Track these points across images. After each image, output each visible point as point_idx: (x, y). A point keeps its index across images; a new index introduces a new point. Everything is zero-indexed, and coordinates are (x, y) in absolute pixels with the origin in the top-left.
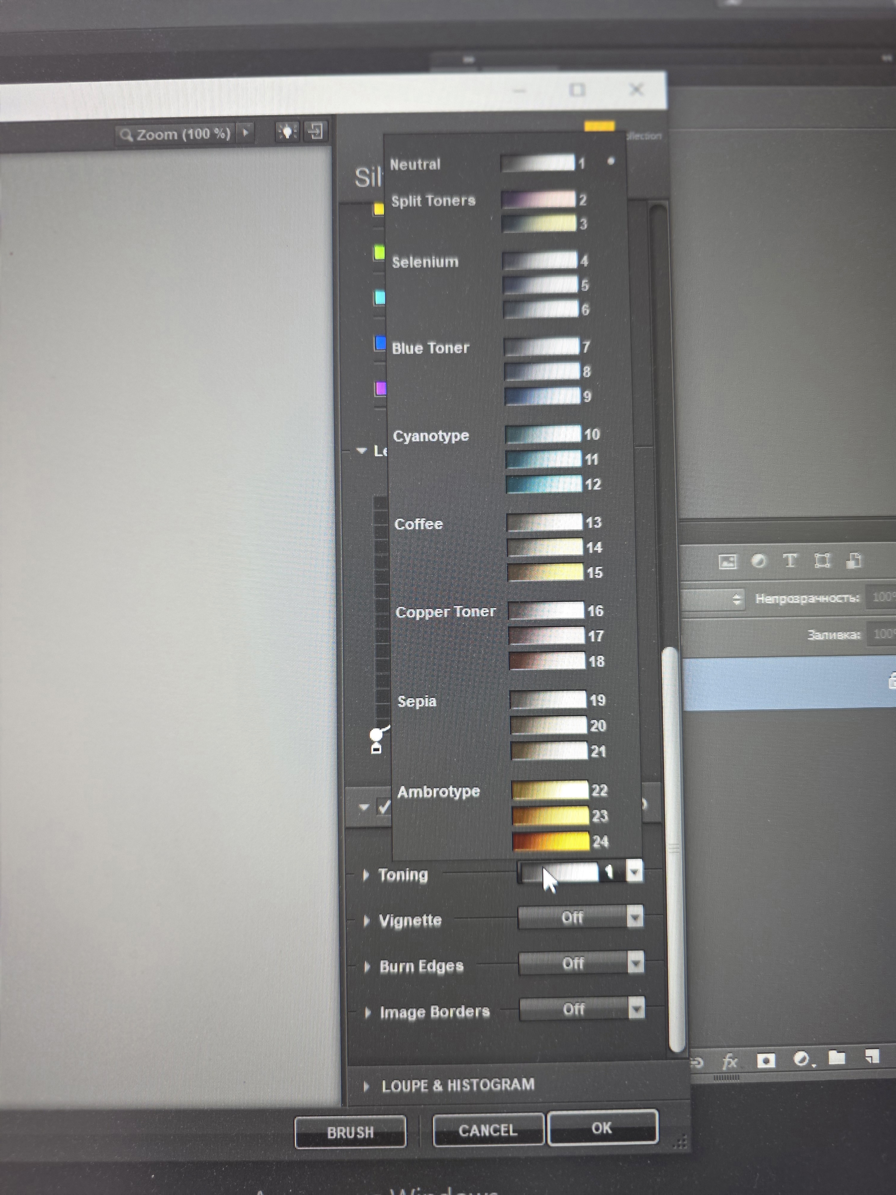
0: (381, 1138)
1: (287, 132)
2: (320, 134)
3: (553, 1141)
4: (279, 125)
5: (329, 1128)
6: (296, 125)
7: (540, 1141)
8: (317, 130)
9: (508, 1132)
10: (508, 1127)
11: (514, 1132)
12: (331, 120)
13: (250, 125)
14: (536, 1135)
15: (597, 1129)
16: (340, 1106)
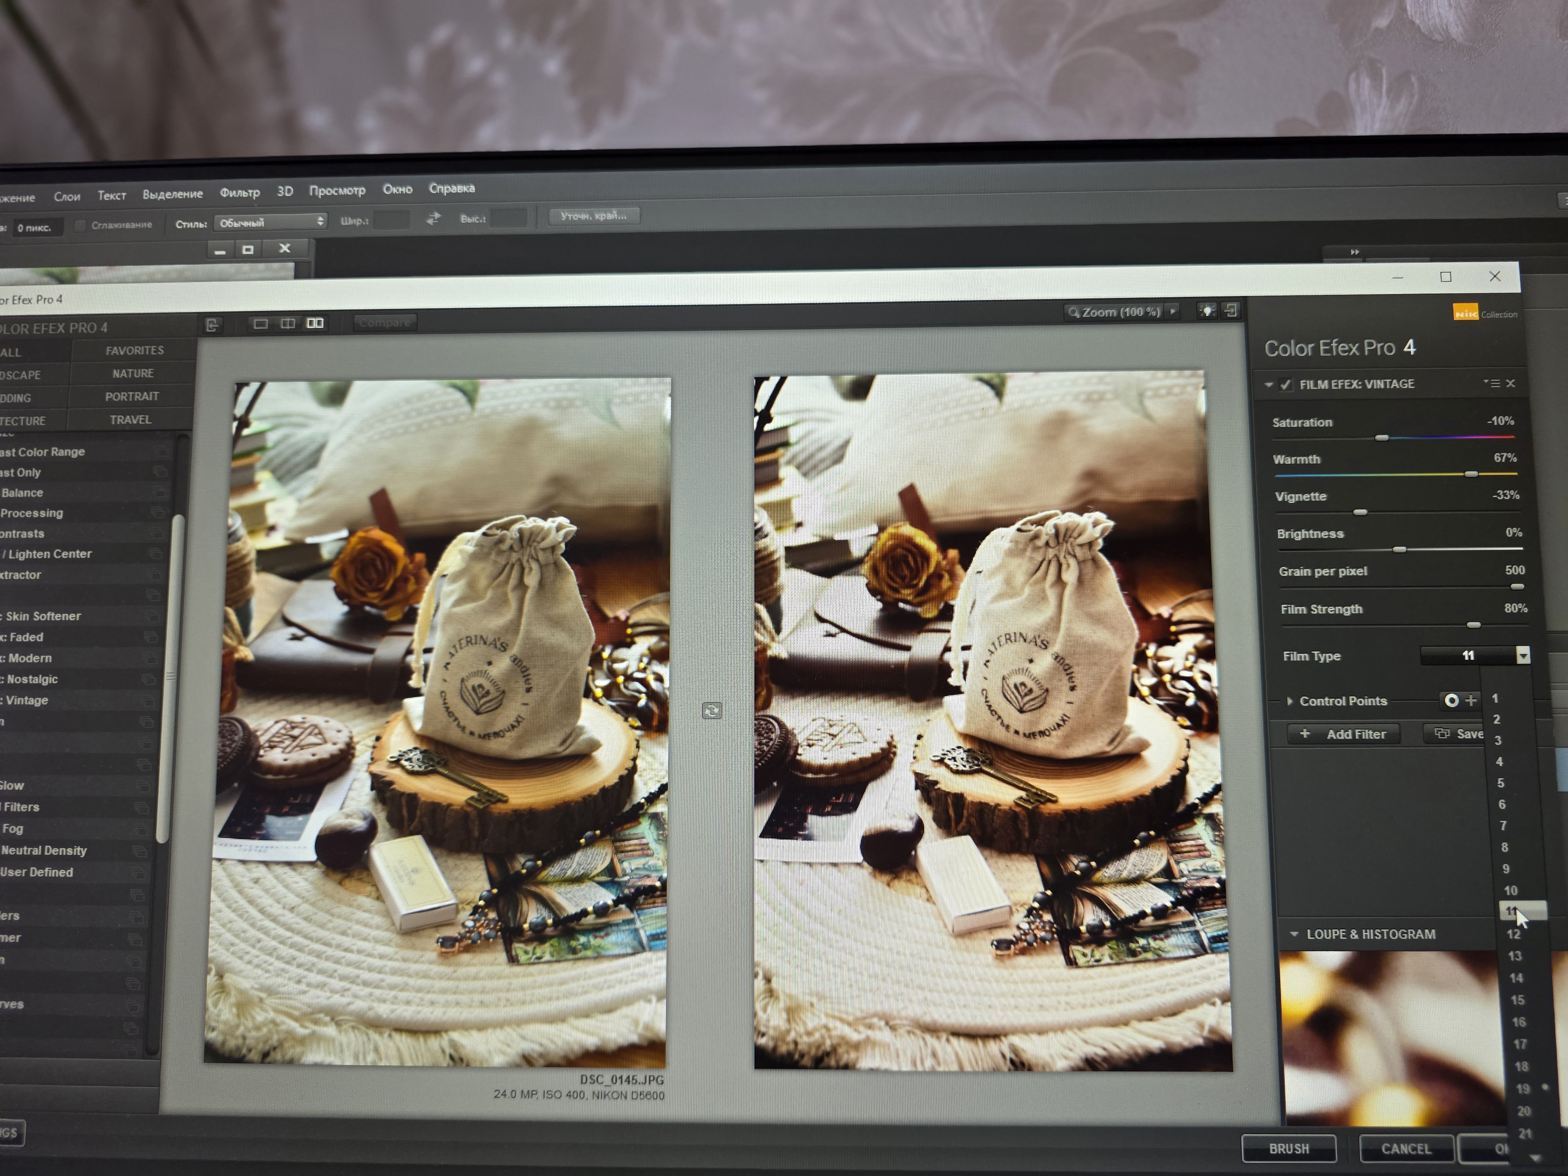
0: (1316, 1154)
1: (1208, 311)
2: (1234, 313)
3: (1465, 1158)
4: (1201, 305)
5: (1271, 1145)
6: (1215, 305)
7: (1451, 1158)
8: (1233, 310)
9: (1423, 1150)
10: (1424, 1147)
11: (1429, 1150)
12: (1243, 301)
13: (1177, 304)
14: (1448, 1154)
15: (1500, 1149)
16: (1279, 1125)
